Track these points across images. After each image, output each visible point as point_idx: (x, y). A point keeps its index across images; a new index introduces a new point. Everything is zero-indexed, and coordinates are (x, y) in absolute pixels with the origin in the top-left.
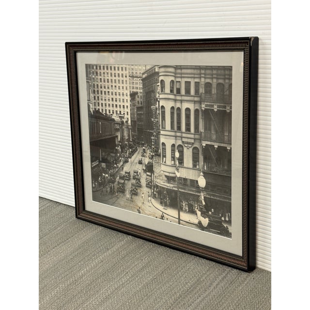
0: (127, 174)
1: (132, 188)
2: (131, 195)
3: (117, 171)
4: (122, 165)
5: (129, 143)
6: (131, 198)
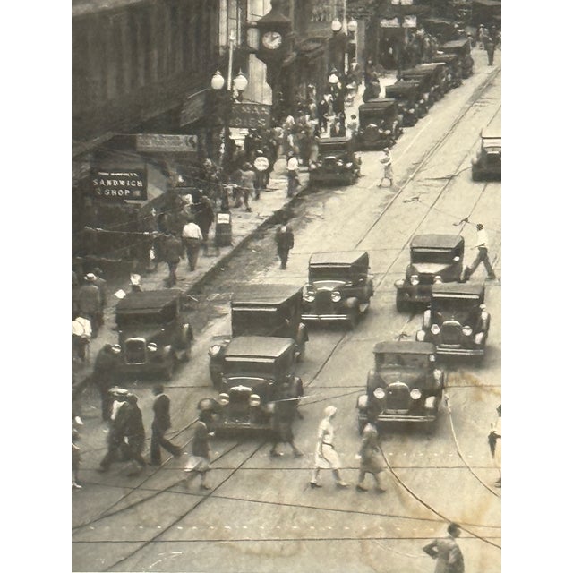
0: (328, 286)
1: (376, 382)
2: (370, 445)
3: (213, 274)
4: (280, 217)
5: (372, 29)
6: (369, 466)
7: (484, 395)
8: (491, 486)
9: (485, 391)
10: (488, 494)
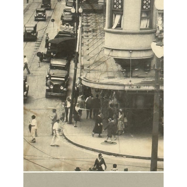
7: (27, 112)
8: (30, 142)
9: (27, 111)
10: (29, 145)
